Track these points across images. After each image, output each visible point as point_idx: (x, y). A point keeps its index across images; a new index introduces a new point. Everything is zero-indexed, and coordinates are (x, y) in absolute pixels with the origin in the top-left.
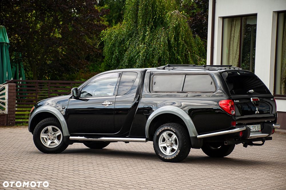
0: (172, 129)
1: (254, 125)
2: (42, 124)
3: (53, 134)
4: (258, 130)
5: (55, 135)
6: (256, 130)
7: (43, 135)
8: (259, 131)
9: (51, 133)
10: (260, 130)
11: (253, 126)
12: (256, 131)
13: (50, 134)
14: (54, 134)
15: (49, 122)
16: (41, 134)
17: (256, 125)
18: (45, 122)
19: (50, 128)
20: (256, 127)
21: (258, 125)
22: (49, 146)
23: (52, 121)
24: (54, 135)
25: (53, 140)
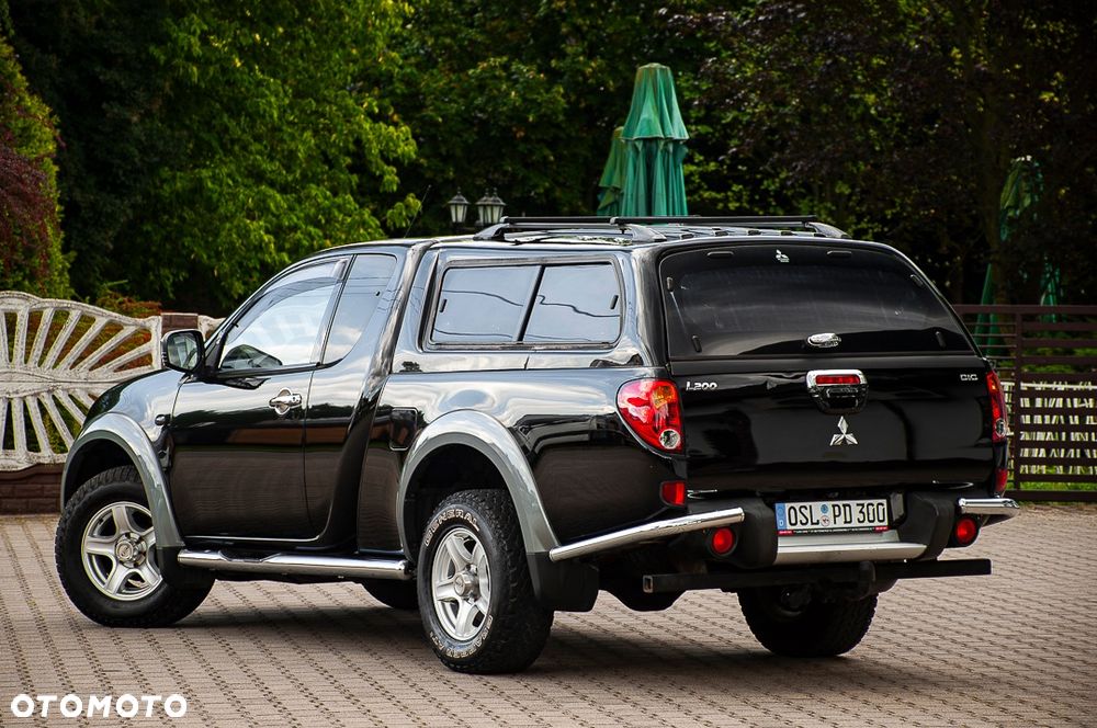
0: (468, 517)
1: (840, 503)
2: (88, 495)
3: (137, 537)
4: (866, 524)
5: (143, 543)
6: (855, 524)
7: (92, 545)
8: (874, 531)
9: (128, 535)
10: (886, 523)
11: (829, 504)
12: (850, 532)
13: (124, 537)
14: (141, 539)
15: (115, 484)
16: (87, 538)
17: (853, 503)
18: (100, 484)
19: (119, 511)
20: (856, 510)
21: (866, 502)
22: (119, 591)
23: (128, 479)
24: (138, 543)
25: (136, 566)
